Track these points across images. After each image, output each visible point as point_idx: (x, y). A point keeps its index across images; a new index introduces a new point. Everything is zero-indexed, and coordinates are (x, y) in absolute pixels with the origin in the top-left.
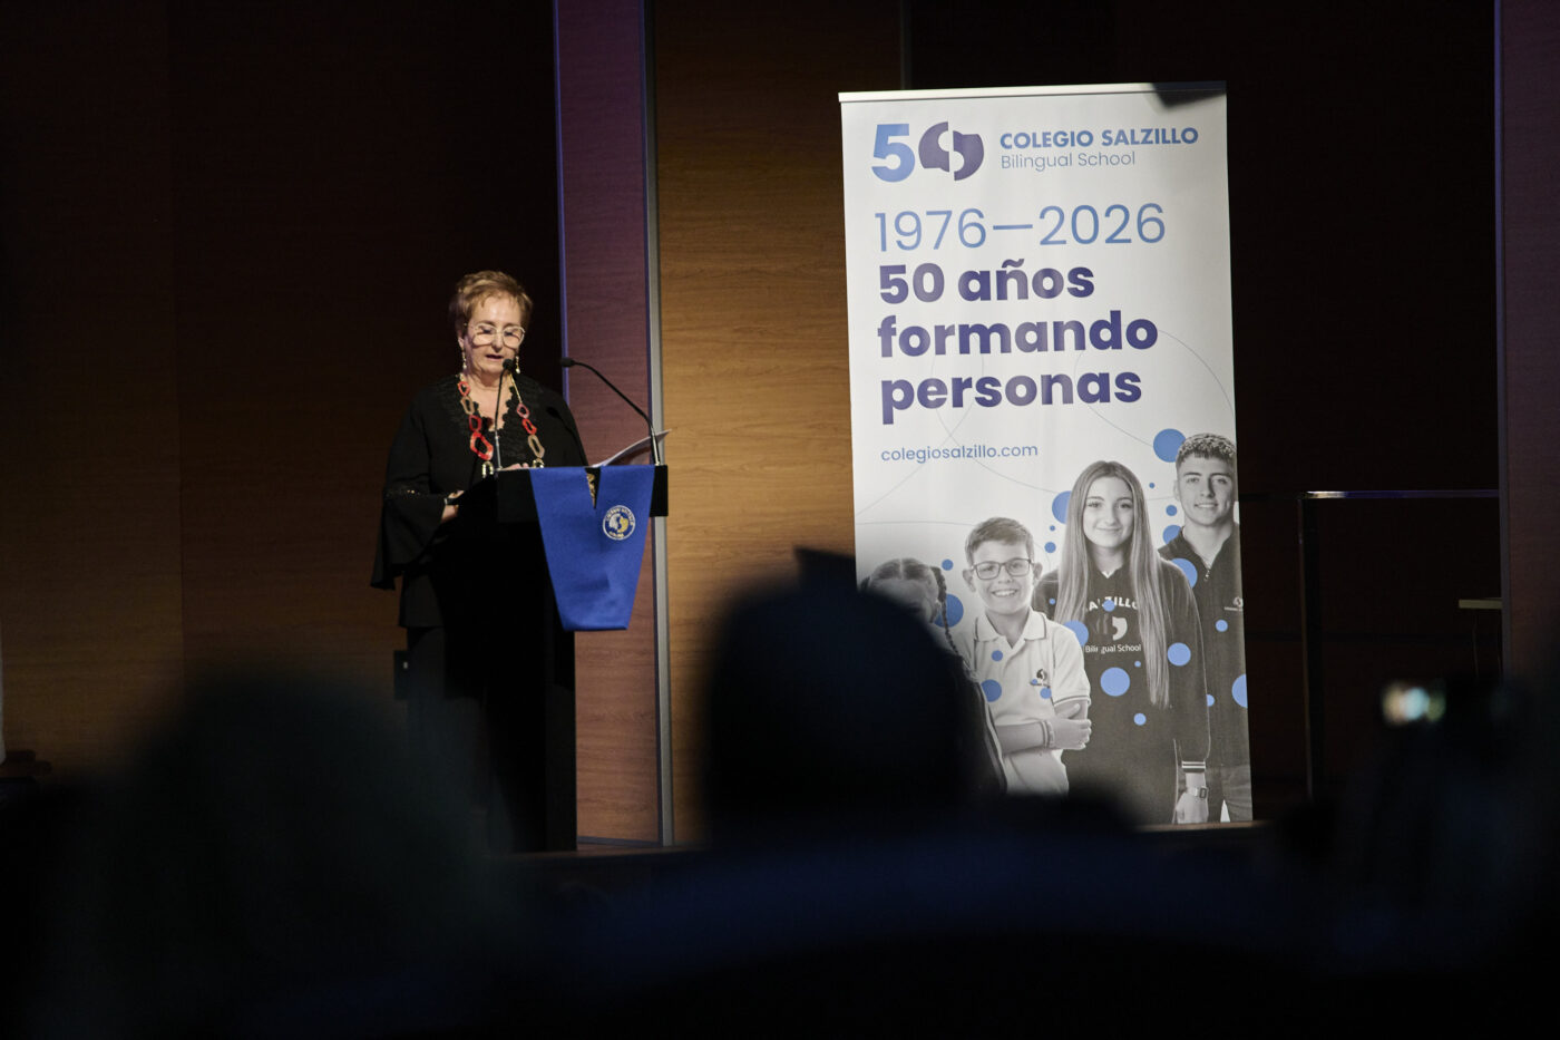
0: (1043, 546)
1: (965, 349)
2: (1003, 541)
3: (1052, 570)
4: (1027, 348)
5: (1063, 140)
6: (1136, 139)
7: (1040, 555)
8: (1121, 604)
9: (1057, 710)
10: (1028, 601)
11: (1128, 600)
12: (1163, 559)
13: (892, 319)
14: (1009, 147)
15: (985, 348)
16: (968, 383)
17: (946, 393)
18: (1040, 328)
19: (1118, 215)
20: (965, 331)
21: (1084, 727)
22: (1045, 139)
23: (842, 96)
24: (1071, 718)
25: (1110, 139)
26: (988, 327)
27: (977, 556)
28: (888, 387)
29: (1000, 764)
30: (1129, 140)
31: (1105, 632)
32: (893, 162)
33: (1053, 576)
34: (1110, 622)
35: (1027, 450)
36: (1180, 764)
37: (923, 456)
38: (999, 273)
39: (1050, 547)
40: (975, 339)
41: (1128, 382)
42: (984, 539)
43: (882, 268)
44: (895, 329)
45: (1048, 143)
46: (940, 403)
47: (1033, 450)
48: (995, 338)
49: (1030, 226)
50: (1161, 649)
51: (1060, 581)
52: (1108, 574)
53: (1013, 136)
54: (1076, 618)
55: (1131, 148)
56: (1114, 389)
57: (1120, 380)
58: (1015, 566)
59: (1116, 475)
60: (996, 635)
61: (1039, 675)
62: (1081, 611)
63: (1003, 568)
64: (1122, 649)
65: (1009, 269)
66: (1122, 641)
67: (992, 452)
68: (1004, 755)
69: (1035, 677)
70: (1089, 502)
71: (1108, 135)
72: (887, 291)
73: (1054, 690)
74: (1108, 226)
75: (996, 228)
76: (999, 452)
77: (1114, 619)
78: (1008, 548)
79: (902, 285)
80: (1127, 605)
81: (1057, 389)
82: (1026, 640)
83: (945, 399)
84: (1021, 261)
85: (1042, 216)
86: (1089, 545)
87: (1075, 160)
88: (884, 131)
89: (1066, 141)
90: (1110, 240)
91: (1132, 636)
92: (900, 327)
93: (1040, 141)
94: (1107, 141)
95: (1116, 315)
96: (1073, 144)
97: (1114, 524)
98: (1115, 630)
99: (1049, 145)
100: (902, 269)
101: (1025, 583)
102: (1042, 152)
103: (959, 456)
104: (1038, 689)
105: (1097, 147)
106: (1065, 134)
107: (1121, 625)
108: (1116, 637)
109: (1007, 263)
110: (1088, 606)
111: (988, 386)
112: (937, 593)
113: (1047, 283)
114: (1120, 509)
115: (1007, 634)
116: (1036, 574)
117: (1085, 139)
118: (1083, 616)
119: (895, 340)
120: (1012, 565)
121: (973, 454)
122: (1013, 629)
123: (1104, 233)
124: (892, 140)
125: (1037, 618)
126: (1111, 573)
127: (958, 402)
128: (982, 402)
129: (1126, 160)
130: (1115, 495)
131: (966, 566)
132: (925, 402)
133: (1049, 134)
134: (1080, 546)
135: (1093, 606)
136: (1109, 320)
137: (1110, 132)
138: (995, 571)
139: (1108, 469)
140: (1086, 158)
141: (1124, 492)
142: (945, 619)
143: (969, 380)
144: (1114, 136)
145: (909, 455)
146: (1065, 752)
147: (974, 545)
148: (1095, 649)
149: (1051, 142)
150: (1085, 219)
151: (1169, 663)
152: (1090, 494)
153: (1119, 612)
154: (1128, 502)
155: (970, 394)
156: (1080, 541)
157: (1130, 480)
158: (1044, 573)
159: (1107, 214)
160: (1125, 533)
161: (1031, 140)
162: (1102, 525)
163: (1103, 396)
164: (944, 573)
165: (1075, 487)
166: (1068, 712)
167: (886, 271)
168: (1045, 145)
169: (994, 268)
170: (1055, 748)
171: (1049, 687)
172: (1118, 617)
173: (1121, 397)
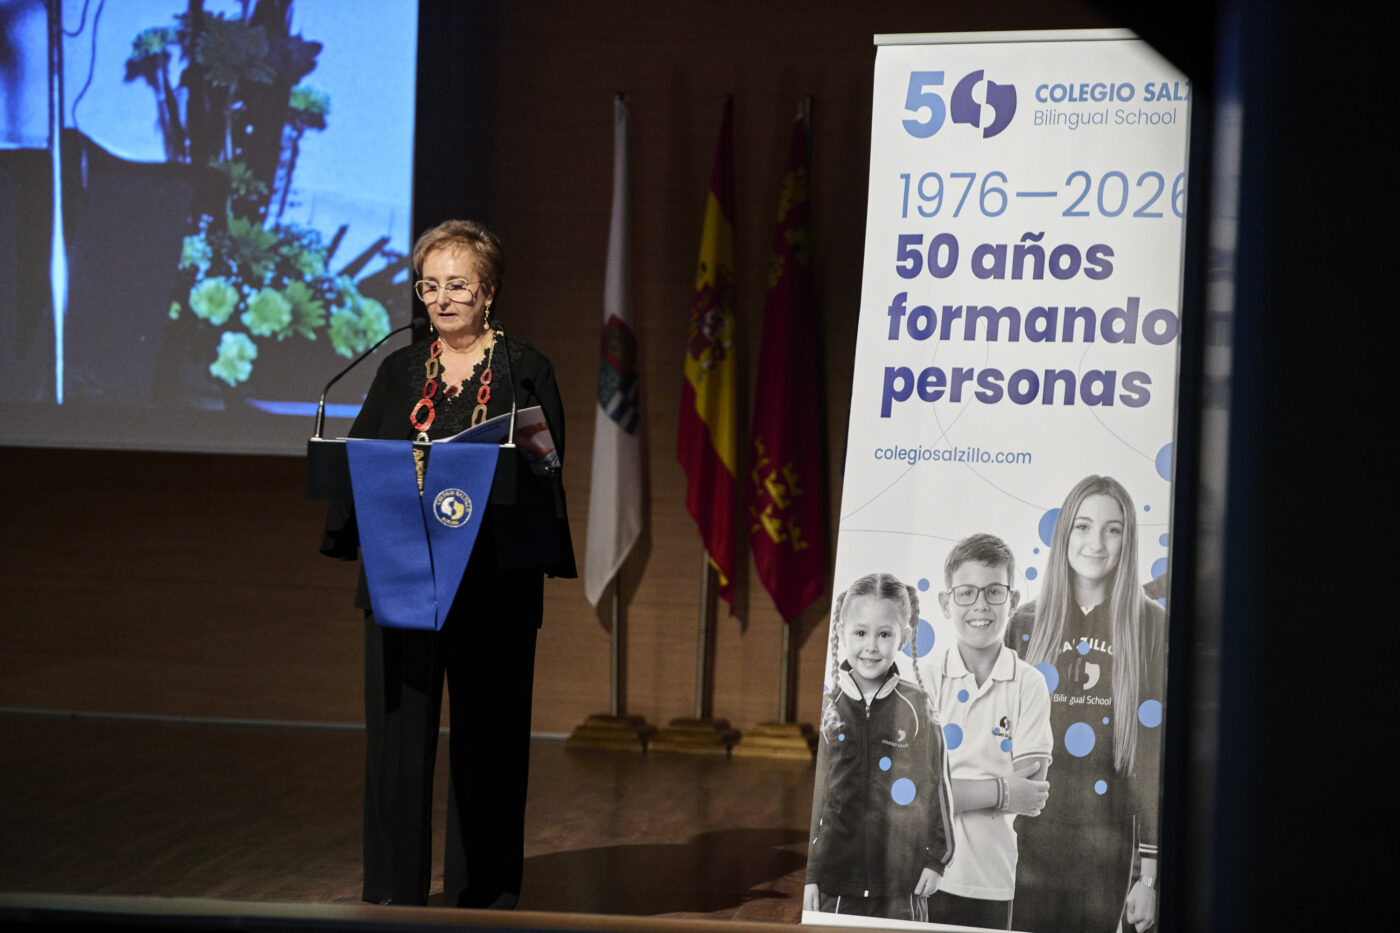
0: (1024, 572)
1: (970, 335)
2: (984, 562)
3: (1030, 600)
4: (1035, 336)
5: (1100, 93)
6: (1179, 95)
7: (1020, 583)
8: (1096, 648)
9: (1016, 767)
10: (1001, 635)
11: (1104, 644)
12: (1147, 598)
13: (902, 297)
14: (1045, 100)
15: (992, 336)
16: (969, 374)
17: (944, 385)
18: (1050, 314)
19: (1152, 184)
20: (973, 313)
21: (1041, 790)
22: (1082, 92)
23: (878, 39)
24: (1029, 778)
25: (1153, 94)
26: (998, 311)
27: (957, 576)
28: (890, 374)
29: (950, 824)
30: (1172, 97)
31: (1076, 679)
32: (924, 115)
33: (1030, 608)
34: (1083, 667)
35: (1021, 457)
36: (1137, 847)
37: (913, 456)
38: (1017, 248)
39: (1031, 574)
40: (982, 323)
41: (1137, 383)
42: (966, 559)
43: (901, 237)
44: (905, 308)
45: (1085, 96)
46: (938, 395)
47: (1027, 457)
48: (1004, 324)
49: (1054, 194)
50: (1133, 704)
51: (1037, 613)
52: (1086, 610)
53: (1050, 88)
54: (1048, 660)
55: (1174, 103)
56: (1119, 389)
57: (1128, 379)
58: (994, 592)
59: (1108, 493)
60: (966, 672)
61: (1002, 724)
62: (1054, 652)
63: (981, 593)
64: (1091, 702)
65: (1029, 243)
66: (1093, 692)
67: (986, 457)
68: (956, 814)
69: (998, 725)
70: (1077, 522)
71: (1151, 88)
72: (901, 263)
73: (1015, 742)
74: (1138, 197)
75: (1019, 194)
76: (993, 457)
77: (1087, 664)
78: (989, 570)
79: (917, 256)
80: (1103, 649)
81: (1060, 387)
82: (994, 680)
83: (943, 392)
84: (1042, 235)
85: (1069, 182)
86: (1072, 574)
87: (1112, 117)
88: (918, 79)
89: (1104, 95)
90: (1139, 214)
91: (1104, 688)
92: (910, 306)
93: (1076, 94)
94: (1149, 96)
95: (1134, 302)
96: (1111, 99)
97: (1100, 551)
98: (1085, 678)
99: (1086, 100)
100: (918, 239)
101: (1001, 612)
102: (1078, 106)
103: (950, 459)
104: (1000, 739)
105: (1138, 102)
106: (1104, 86)
107: (1093, 671)
108: (1087, 686)
109: (1028, 236)
110: (1062, 646)
111: (991, 379)
112: (909, 616)
113: (1063, 262)
114: (1108, 533)
115: (976, 671)
116: (1013, 604)
117: (1125, 92)
118: (1056, 657)
119: (904, 320)
120: (990, 591)
121: (965, 457)
122: (983, 667)
123: (1133, 204)
124: (926, 89)
125: (1007, 654)
126: (1090, 610)
127: (956, 397)
128: (981, 397)
129: (1167, 118)
130: (1105, 517)
131: (944, 588)
132: (924, 395)
133: (1087, 86)
134: (1062, 575)
135: (1067, 646)
136: (1125, 309)
137: (1153, 85)
138: (973, 596)
139: (1100, 485)
140: (1124, 116)
141: (1115, 515)
142: (914, 648)
143: (971, 371)
144: (1156, 90)
145: (901, 454)
146: (1019, 817)
147: (954, 565)
148: (1063, 698)
149: (1088, 96)
150: (1114, 186)
151: (1139, 722)
152: (1080, 514)
153: (1093, 657)
154: (1117, 525)
155: (970, 388)
156: (1063, 568)
157: (1123, 500)
158: (1021, 603)
159: (1140, 183)
160: (1110, 563)
161: (1068, 94)
162: (1087, 551)
163: (1107, 399)
164: (919, 594)
165: (1065, 503)
166: (1027, 771)
167: (905, 240)
168: (1082, 99)
169: (1012, 240)
170: (1008, 812)
171: (1010, 738)
172: (1092, 662)
173: (1125, 400)
